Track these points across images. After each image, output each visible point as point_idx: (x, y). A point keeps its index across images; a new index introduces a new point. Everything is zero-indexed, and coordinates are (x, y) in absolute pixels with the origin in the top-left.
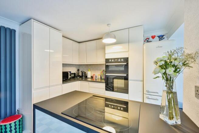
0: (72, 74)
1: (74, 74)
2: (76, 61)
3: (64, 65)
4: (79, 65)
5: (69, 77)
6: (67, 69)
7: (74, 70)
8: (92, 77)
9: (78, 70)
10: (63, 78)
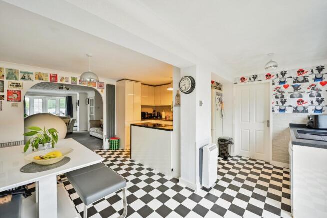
0: (149, 114)
1: (151, 114)
2: (152, 103)
3: (143, 107)
4: (156, 106)
5: (146, 116)
6: (145, 110)
7: (150, 111)
8: (166, 118)
9: (154, 111)
10: (142, 117)
